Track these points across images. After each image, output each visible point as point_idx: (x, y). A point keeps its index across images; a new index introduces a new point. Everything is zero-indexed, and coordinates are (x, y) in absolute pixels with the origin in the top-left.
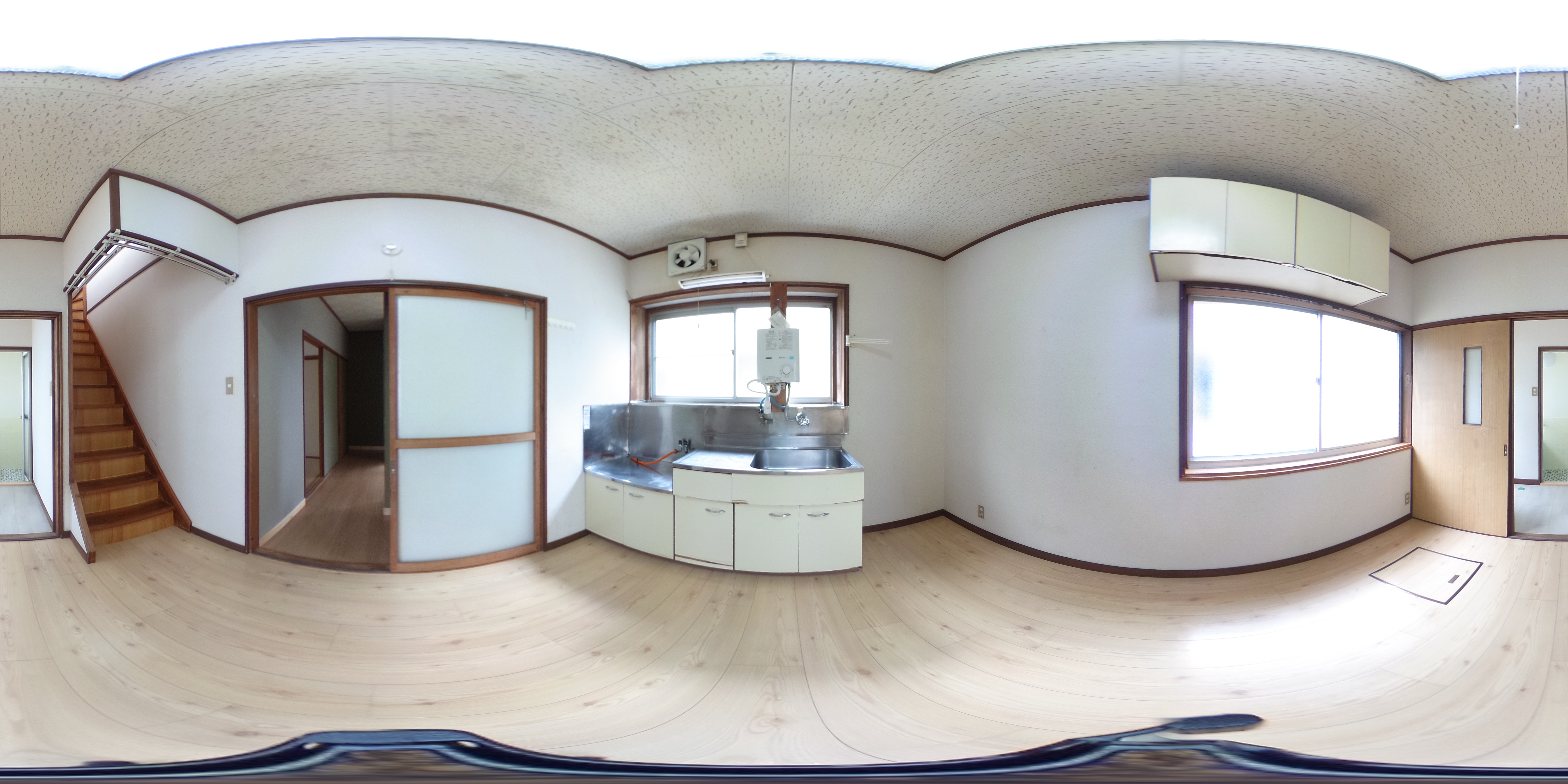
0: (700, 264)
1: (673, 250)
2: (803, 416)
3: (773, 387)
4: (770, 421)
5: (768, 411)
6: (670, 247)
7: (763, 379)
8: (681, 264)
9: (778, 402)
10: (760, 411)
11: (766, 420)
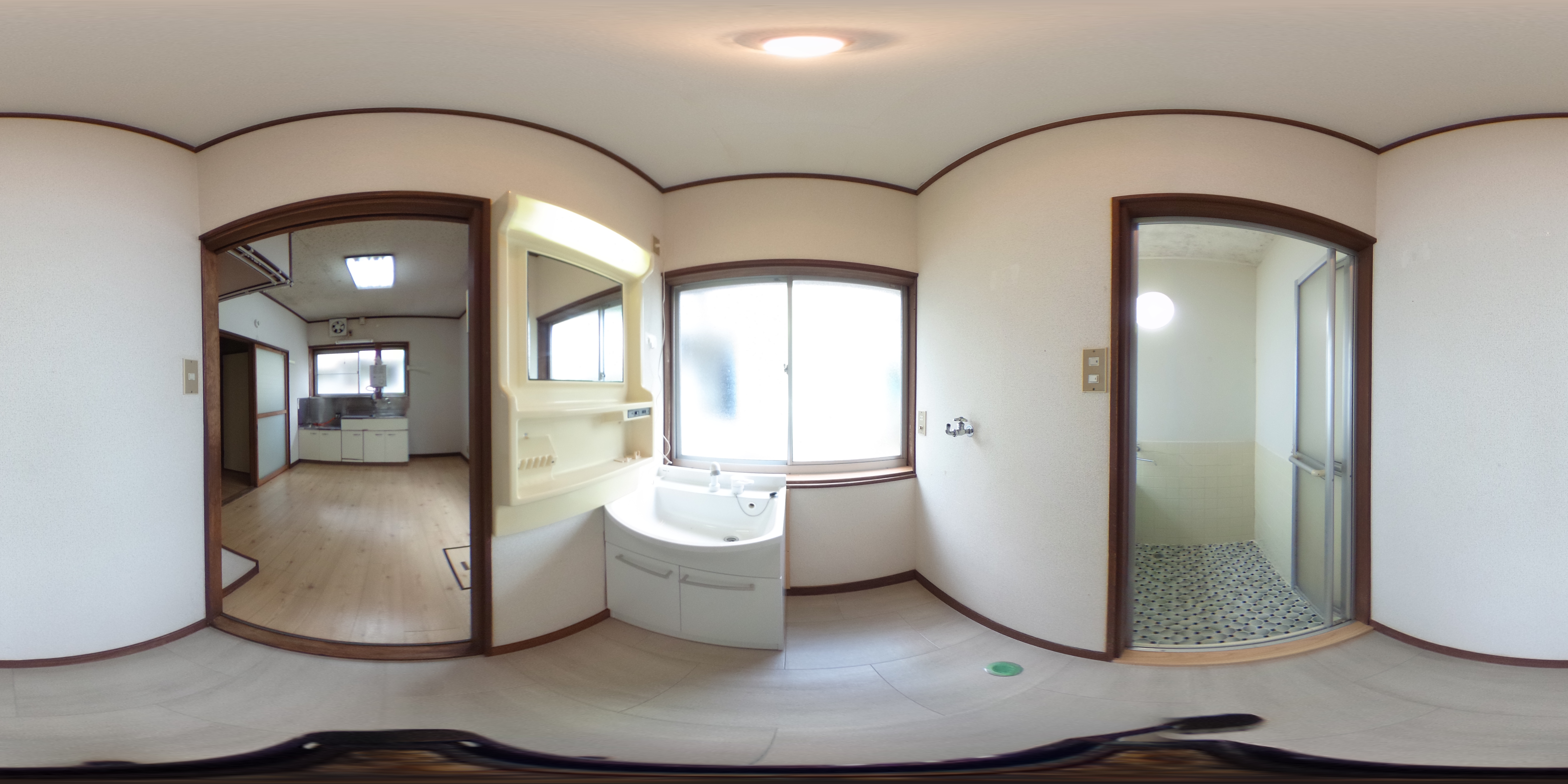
0: (344, 333)
1: (332, 322)
2: (388, 400)
3: (377, 388)
4: (376, 403)
5: (374, 397)
6: (330, 320)
7: (372, 385)
8: (336, 331)
9: (379, 394)
10: (371, 398)
11: (374, 403)
